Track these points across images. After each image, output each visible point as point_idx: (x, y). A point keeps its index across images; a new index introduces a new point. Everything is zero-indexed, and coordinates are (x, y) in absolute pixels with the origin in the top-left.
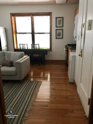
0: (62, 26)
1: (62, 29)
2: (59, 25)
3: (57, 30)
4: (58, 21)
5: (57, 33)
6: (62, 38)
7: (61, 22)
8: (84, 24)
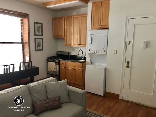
0: (41, 34)
1: (42, 39)
2: (38, 33)
3: (36, 40)
4: (36, 28)
5: (37, 44)
6: (42, 50)
7: (40, 29)
8: (130, 42)
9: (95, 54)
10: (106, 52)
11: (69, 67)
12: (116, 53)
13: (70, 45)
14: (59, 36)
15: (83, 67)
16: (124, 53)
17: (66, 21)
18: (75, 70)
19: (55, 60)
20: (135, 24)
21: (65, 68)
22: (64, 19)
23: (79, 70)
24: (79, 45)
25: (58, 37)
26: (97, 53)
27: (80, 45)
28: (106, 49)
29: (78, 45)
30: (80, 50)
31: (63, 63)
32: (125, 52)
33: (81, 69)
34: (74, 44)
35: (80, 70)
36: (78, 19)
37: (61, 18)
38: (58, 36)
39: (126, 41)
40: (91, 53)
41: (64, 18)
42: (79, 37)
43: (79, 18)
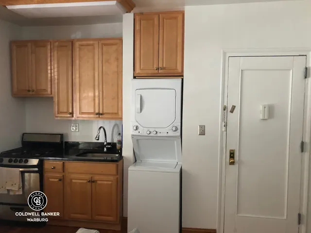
8: (234, 108)
9: (151, 136)
10: (179, 131)
11: (73, 176)
12: (203, 133)
13: (71, 115)
14: (33, 91)
15: (117, 174)
16: (222, 132)
17: (56, 53)
18: (93, 184)
19: (27, 161)
20: (242, 69)
21: (60, 180)
22: (49, 47)
23: (105, 182)
24: (98, 116)
25: (31, 93)
26: (159, 135)
27: (102, 114)
28: (180, 124)
29: (97, 114)
30: (100, 128)
31: (54, 168)
32: (224, 129)
33: (112, 178)
34: (83, 113)
35: (110, 183)
36: (94, 49)
37: (38, 44)
38: (29, 91)
39: (225, 104)
40: (140, 134)
41: (49, 43)
42: (97, 94)
43: (96, 46)
